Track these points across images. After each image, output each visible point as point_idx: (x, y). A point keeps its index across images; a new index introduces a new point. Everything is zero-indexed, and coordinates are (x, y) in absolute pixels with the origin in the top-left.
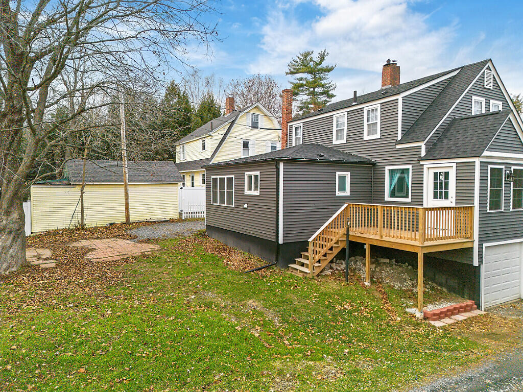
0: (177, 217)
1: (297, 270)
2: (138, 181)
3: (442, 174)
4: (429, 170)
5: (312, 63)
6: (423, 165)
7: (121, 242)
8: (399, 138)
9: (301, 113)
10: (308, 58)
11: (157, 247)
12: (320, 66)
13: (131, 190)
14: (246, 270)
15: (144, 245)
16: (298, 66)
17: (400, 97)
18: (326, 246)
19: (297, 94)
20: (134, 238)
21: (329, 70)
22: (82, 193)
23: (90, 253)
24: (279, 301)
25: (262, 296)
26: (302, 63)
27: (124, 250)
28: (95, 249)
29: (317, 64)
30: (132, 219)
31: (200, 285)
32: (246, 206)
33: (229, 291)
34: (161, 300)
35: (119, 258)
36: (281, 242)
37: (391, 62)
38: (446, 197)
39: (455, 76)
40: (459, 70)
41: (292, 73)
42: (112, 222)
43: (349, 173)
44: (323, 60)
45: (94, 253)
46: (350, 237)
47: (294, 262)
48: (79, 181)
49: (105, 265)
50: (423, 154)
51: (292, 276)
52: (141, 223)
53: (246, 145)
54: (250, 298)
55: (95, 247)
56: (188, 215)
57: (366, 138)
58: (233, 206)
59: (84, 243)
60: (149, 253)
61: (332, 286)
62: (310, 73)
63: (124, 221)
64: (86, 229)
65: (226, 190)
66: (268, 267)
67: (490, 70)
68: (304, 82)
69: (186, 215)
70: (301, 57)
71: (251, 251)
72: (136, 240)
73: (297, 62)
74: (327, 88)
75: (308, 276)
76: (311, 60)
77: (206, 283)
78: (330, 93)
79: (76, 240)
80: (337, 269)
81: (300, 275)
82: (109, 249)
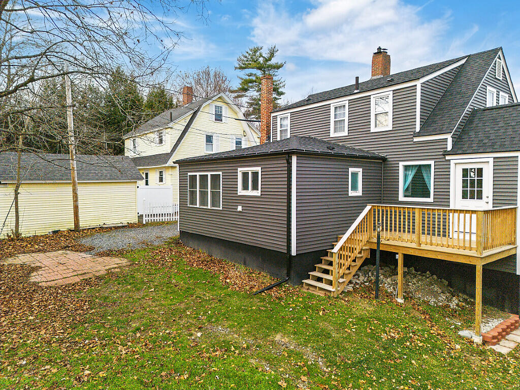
0: (136, 220)
1: (316, 287)
2: (89, 179)
3: (473, 170)
4: (457, 166)
5: (261, 60)
6: (449, 160)
7: (73, 256)
8: (418, 130)
9: (251, 109)
10: (258, 54)
11: (124, 262)
12: (269, 63)
13: (81, 190)
14: (254, 290)
15: (107, 259)
16: (247, 61)
17: (418, 83)
18: (350, 257)
19: (246, 90)
20: (90, 249)
21: (278, 67)
22: (17, 194)
23: (35, 273)
24: (314, 334)
25: (289, 327)
26: (251, 58)
27: (81, 268)
28: (40, 267)
29: (267, 60)
30: (83, 224)
31: (202, 316)
32: (240, 208)
33: (245, 323)
34: (156, 344)
35: (77, 279)
36: (294, 253)
37: (382, 51)
38: (480, 197)
39: (463, 64)
40: (466, 59)
41: (241, 68)
42: (56, 229)
43: (361, 170)
44: (273, 56)
45: (40, 273)
46: (381, 245)
47: (308, 277)
48: (12, 178)
49: (60, 291)
50: (449, 148)
51: (311, 296)
52: (94, 230)
53: (209, 139)
54: (276, 331)
55: (39, 264)
56: (150, 218)
57: (373, 129)
58: (221, 209)
59: (22, 259)
60: (116, 270)
61: (364, 307)
62: (259, 68)
63: (72, 226)
64: (22, 240)
65: (209, 190)
66: (279, 285)
67: (500, 59)
68: (254, 78)
69: (147, 219)
70: (251, 53)
71: (247, 262)
72: (93, 252)
73: (246, 57)
74: (276, 85)
75: (332, 295)
76: (261, 56)
77: (210, 312)
78: (280, 90)
79: (11, 255)
80: (356, 282)
81: (322, 294)
82: (61, 267)
